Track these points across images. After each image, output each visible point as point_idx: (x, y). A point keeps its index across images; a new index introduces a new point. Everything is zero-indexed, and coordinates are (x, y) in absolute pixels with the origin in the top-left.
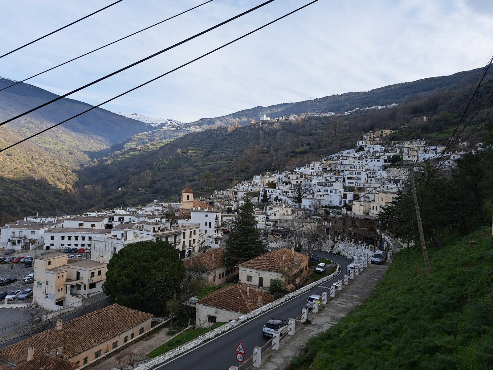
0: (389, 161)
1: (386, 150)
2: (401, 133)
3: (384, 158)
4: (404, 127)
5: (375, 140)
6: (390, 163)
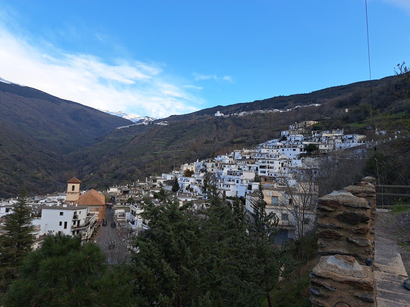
0: (305, 150)
1: (306, 139)
2: (323, 124)
3: (301, 146)
4: (327, 118)
5: (299, 130)
6: (305, 152)
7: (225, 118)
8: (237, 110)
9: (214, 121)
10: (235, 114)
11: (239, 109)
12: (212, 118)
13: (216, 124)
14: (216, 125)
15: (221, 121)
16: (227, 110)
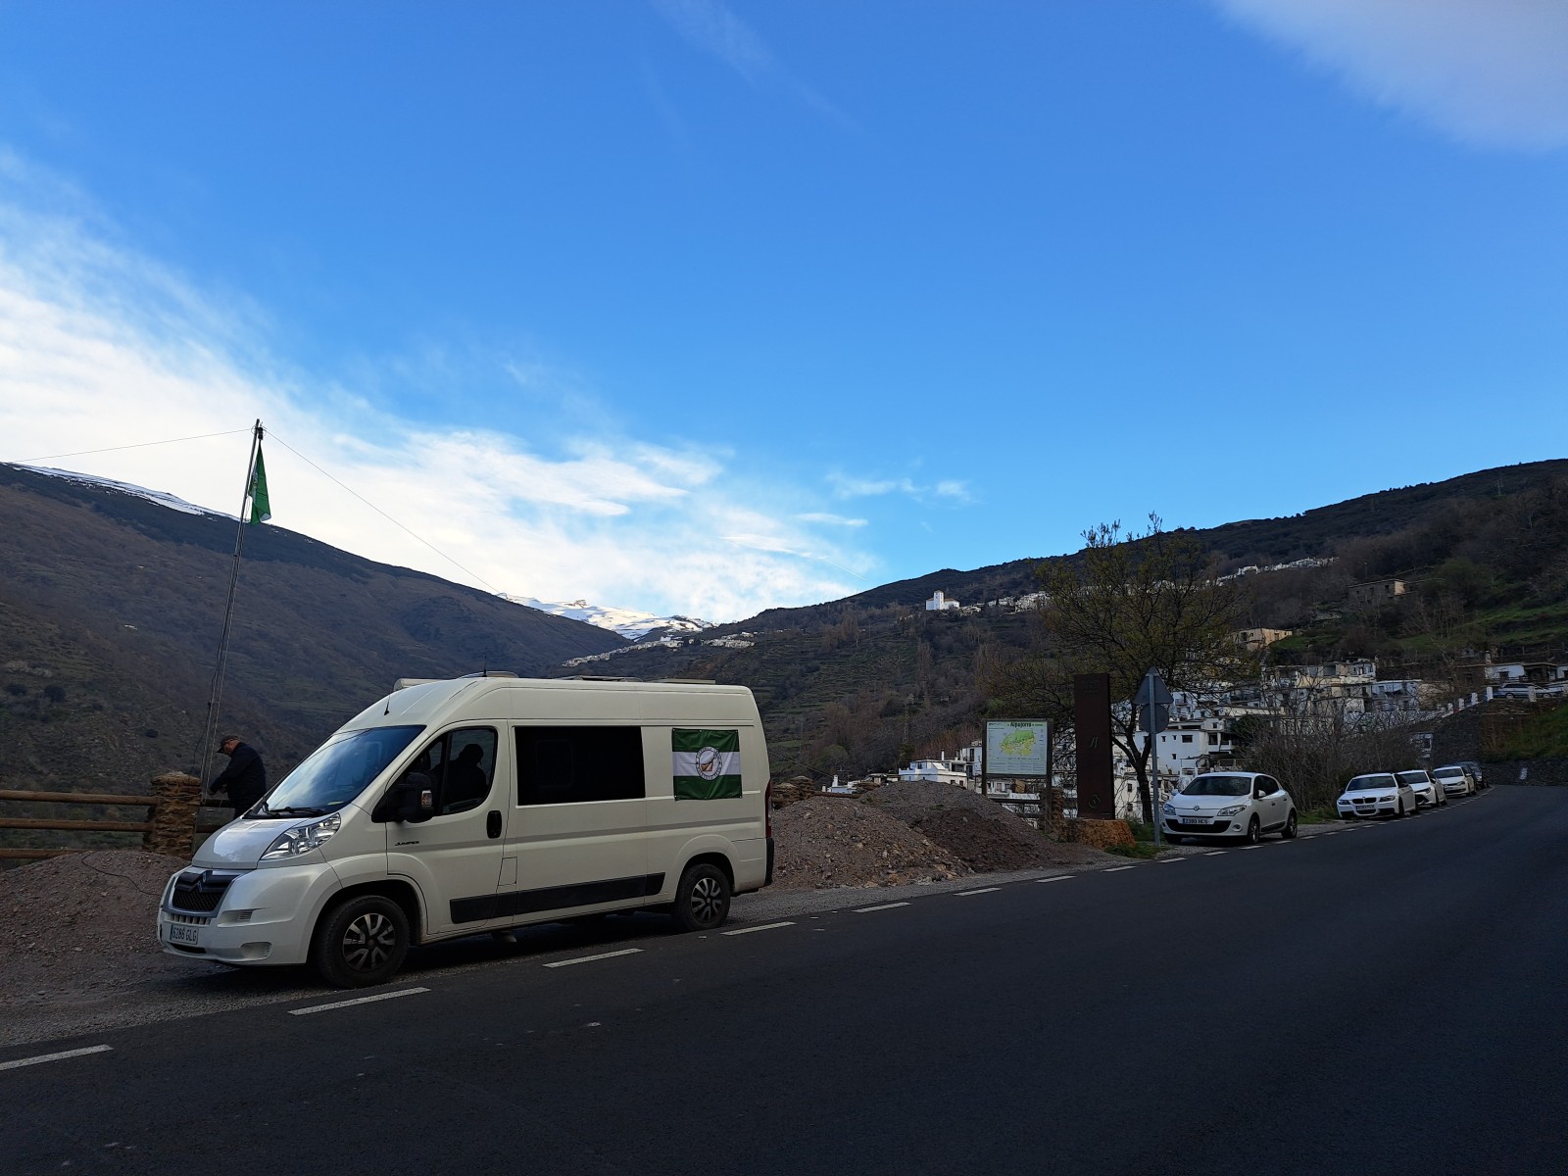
1: (1236, 699)
2: (1311, 639)
3: (1215, 726)
4: (1328, 617)
7: (965, 618)
8: (1015, 584)
9: (922, 629)
10: (1003, 602)
11: (1021, 583)
12: (916, 617)
13: (931, 640)
14: (928, 643)
15: (948, 628)
16: (976, 585)
